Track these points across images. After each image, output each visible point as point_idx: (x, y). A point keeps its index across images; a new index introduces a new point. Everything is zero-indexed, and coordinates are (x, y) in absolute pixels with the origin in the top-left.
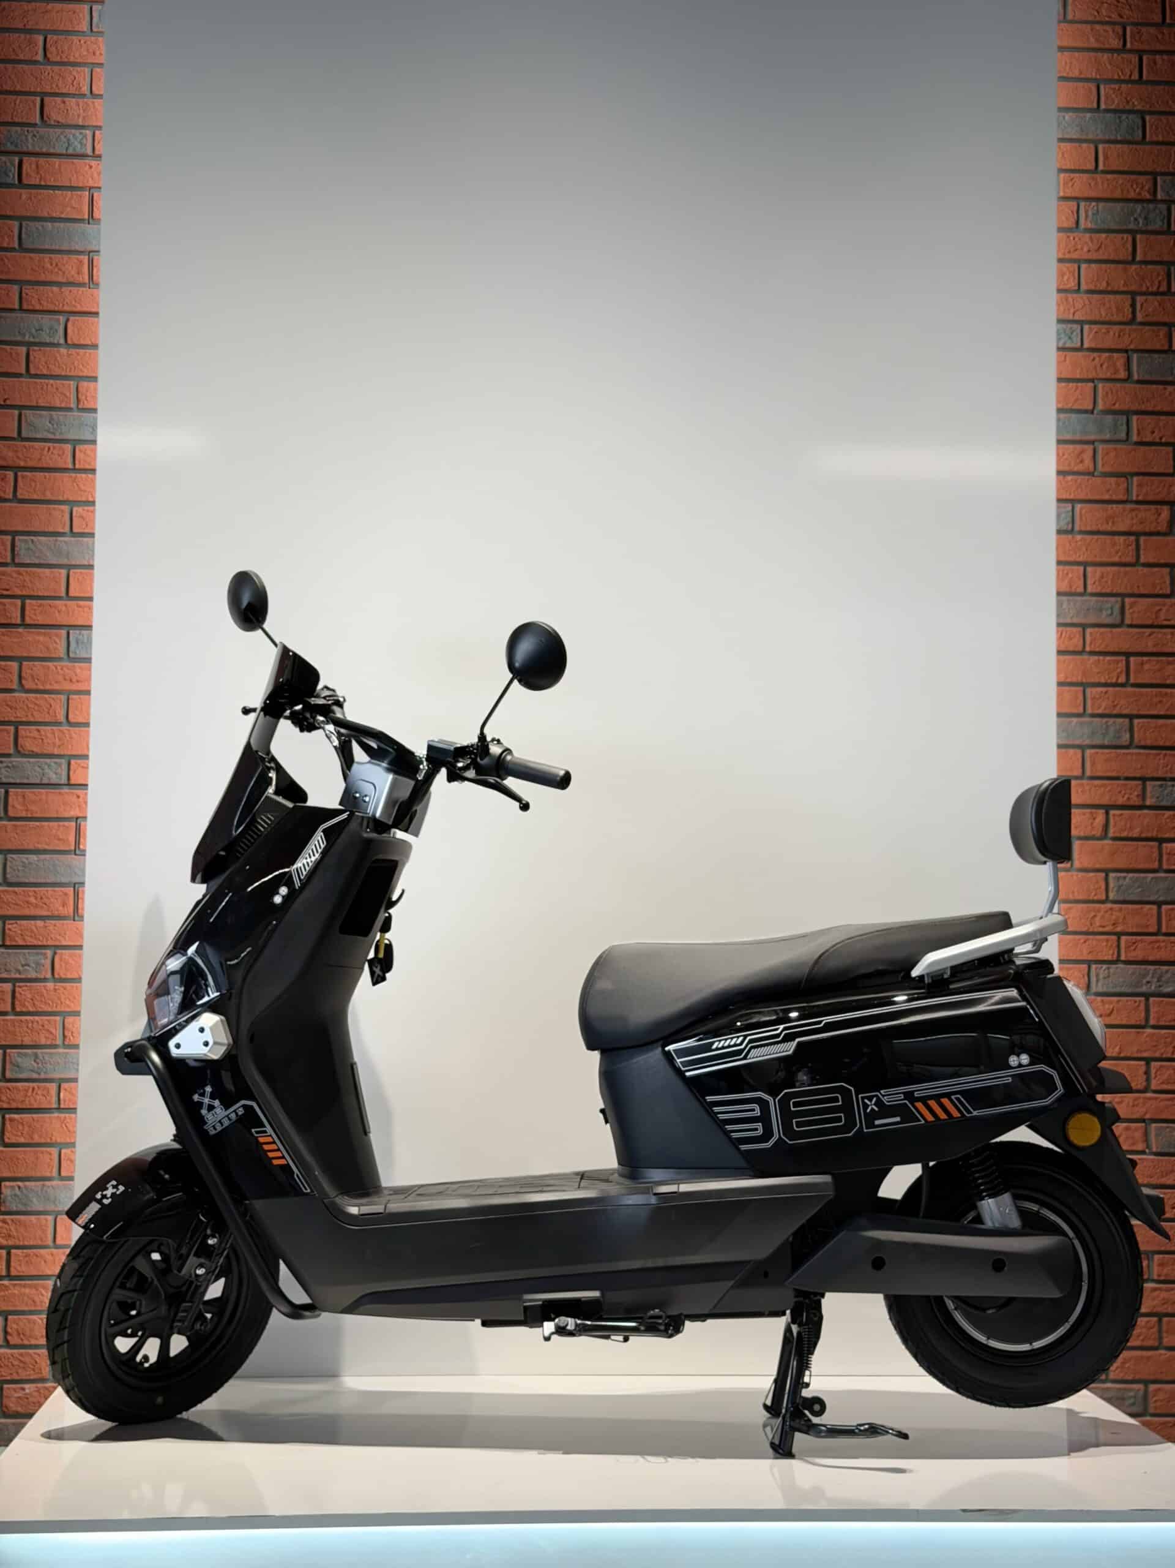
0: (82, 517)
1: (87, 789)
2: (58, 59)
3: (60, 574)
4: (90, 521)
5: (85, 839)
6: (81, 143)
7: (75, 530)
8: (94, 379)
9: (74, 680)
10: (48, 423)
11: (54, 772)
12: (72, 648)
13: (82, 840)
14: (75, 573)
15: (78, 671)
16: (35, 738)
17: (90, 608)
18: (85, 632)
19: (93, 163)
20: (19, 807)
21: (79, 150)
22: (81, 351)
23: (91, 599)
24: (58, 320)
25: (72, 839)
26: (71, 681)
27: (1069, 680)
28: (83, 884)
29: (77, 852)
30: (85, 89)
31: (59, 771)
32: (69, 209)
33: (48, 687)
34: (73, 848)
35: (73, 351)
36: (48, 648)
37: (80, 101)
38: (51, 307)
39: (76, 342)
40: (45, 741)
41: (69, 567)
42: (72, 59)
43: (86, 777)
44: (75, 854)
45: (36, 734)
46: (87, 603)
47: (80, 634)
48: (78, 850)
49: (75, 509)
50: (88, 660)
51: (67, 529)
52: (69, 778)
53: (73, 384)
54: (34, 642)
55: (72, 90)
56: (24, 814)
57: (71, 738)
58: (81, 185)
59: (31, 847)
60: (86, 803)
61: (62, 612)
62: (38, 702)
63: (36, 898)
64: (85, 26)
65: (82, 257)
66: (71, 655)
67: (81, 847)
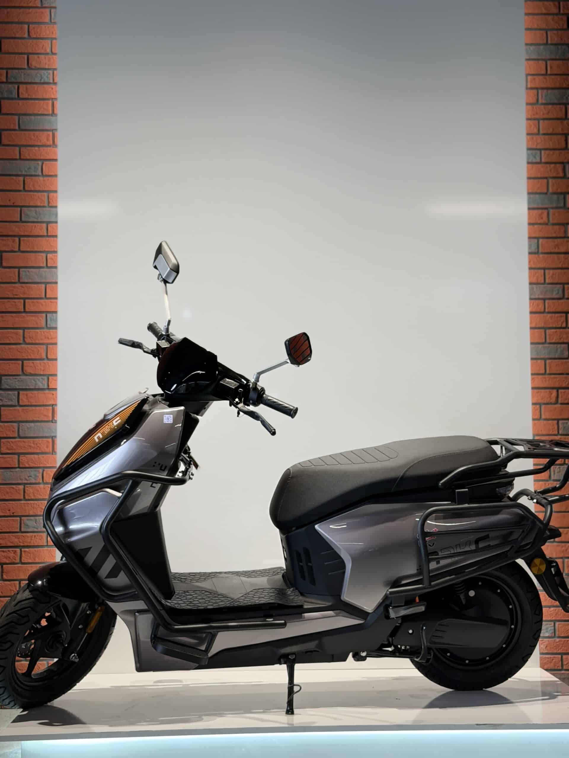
0: (52, 259)
1: (57, 391)
2: (35, 36)
3: (41, 286)
4: (55, 260)
5: (56, 415)
6: (48, 77)
7: (49, 265)
8: (56, 191)
9: (50, 337)
10: (34, 214)
11: (41, 383)
12: (48, 323)
13: (55, 415)
14: (49, 286)
15: (52, 333)
16: (31, 366)
17: (56, 303)
18: (54, 315)
19: (54, 87)
20: (25, 400)
21: (47, 81)
22: (50, 178)
23: (56, 298)
24: (38, 164)
25: (50, 415)
26: (48, 338)
27: (537, 326)
28: (56, 437)
29: (53, 421)
30: (49, 50)
31: (43, 382)
32: (42, 109)
33: (37, 342)
34: (51, 419)
35: (45, 178)
36: (37, 323)
37: (47, 56)
38: (35, 158)
39: (47, 174)
40: (37, 368)
41: (46, 283)
42: (42, 36)
43: (56, 384)
44: (52, 422)
45: (32, 365)
46: (55, 300)
47: (52, 316)
48: (53, 420)
49: (48, 255)
50: (56, 328)
51: (45, 265)
52: (48, 386)
53: (46, 194)
54: (30, 320)
55: (43, 51)
56: (27, 403)
57: (49, 366)
58: (47, 97)
59: (31, 419)
60: (56, 397)
61: (44, 305)
62: (32, 349)
63: (34, 444)
64: (47, 20)
65: (49, 133)
66: (48, 326)
67: (55, 419)
